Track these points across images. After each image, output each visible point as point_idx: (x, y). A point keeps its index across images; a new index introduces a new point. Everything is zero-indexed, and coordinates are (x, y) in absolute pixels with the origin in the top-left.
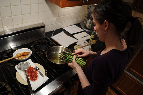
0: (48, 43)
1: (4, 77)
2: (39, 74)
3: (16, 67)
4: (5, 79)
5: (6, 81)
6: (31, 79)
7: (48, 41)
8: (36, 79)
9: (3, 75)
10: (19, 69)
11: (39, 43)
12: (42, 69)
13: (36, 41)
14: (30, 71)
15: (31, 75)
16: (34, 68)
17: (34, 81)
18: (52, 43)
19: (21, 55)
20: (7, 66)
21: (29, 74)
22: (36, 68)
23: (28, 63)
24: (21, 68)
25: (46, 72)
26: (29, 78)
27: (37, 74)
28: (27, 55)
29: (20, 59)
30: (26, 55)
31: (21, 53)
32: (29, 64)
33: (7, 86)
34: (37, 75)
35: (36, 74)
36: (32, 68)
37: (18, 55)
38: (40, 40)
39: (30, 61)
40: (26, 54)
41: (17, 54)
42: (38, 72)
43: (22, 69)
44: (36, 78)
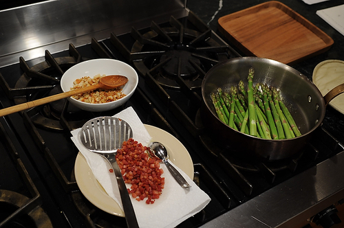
0: (201, 43)
1: (26, 171)
2: (167, 175)
3: (76, 135)
4: (30, 180)
5: (35, 189)
6: (134, 191)
7: (200, 32)
8: (157, 197)
9: (21, 164)
10: (86, 145)
11: (161, 38)
12: (180, 156)
13: (149, 30)
14: (133, 158)
15: (135, 177)
16: (148, 149)
17: (148, 202)
18: (218, 46)
19: (95, 85)
20: (34, 128)
21: (127, 171)
22: (156, 150)
23: (123, 122)
24: (93, 143)
25: (196, 168)
26: (128, 187)
27: (161, 172)
28: (118, 89)
29: (90, 102)
30: (115, 89)
31: (92, 77)
32: (125, 127)
33: (38, 213)
34: (159, 178)
35: (158, 173)
36: (140, 145)
37: (81, 84)
38: (167, 25)
39: (130, 116)
40: (114, 84)
41: (78, 81)
42: (162, 167)
43: (99, 148)
44: (156, 192)
